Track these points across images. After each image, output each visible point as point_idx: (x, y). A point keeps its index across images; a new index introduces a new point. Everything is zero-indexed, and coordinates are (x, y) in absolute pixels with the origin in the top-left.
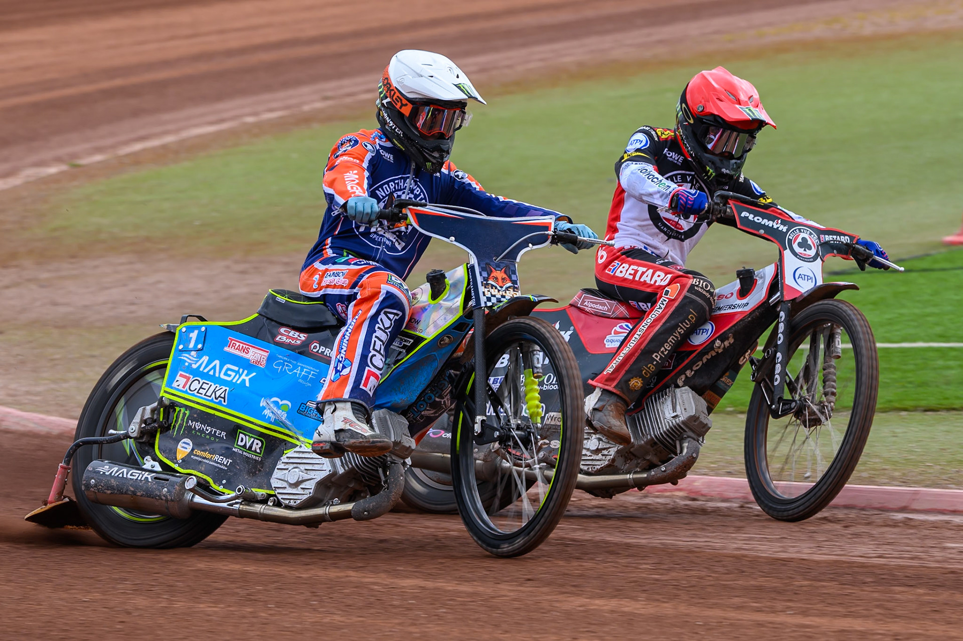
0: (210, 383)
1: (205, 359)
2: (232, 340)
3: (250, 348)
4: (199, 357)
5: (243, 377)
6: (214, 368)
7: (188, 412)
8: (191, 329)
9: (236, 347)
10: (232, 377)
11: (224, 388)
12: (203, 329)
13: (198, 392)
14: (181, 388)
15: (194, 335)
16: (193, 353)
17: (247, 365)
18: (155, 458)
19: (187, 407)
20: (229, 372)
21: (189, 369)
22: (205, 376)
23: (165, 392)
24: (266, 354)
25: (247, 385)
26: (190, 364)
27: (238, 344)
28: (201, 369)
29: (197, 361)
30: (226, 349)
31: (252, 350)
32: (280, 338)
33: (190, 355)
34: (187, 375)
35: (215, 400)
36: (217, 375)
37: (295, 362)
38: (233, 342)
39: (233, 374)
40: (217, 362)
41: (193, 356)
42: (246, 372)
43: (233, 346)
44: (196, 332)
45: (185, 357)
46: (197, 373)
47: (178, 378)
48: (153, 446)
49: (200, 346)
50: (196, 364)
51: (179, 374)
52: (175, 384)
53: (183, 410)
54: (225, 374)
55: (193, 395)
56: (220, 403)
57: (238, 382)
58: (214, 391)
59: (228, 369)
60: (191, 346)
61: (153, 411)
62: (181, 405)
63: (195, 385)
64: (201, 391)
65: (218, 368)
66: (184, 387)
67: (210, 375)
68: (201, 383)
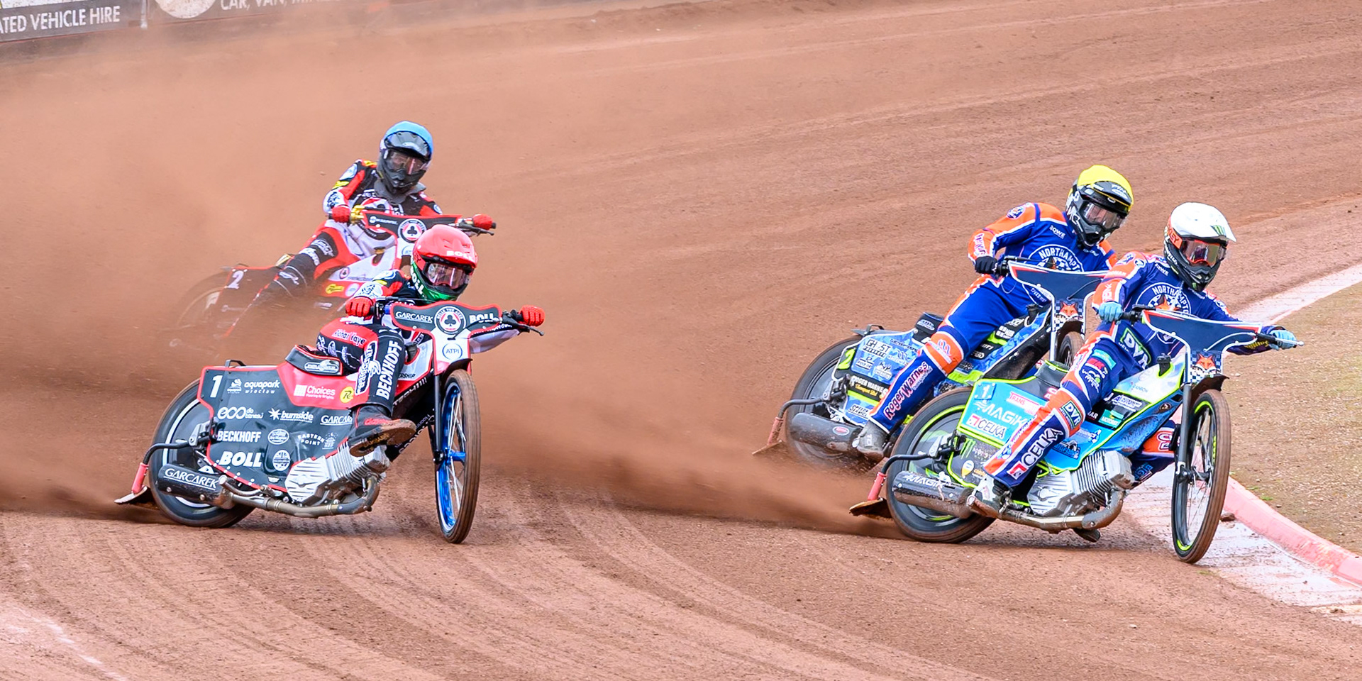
1: (993, 406)
2: (1014, 394)
3: (1027, 401)
4: (989, 404)
5: (1018, 421)
6: (998, 413)
7: (974, 442)
8: (985, 384)
9: (1016, 399)
10: (1010, 421)
11: (1003, 427)
12: (994, 385)
13: (984, 429)
14: (972, 425)
15: (986, 389)
16: (985, 402)
17: (1022, 413)
18: (947, 474)
19: (974, 439)
20: (1008, 417)
21: (980, 413)
22: (992, 418)
23: (962, 427)
24: (1037, 407)
26: (982, 409)
27: (1017, 397)
28: (988, 413)
29: (987, 407)
30: (1010, 401)
31: (1027, 403)
32: (1049, 397)
34: (978, 416)
35: (995, 436)
36: (999, 418)
38: (1014, 396)
39: (1011, 418)
40: (1000, 409)
41: (984, 404)
42: (1021, 418)
43: (1014, 399)
44: (988, 386)
45: (978, 403)
46: (985, 415)
47: (971, 418)
48: (946, 464)
49: (990, 397)
50: (985, 409)
51: (973, 415)
52: (968, 422)
53: (971, 440)
55: (980, 431)
56: (998, 438)
58: (996, 429)
59: (1008, 415)
60: (983, 397)
61: (949, 439)
62: (970, 437)
63: (983, 424)
64: (987, 428)
65: (1000, 413)
66: (974, 425)
67: (994, 418)
68: (987, 423)
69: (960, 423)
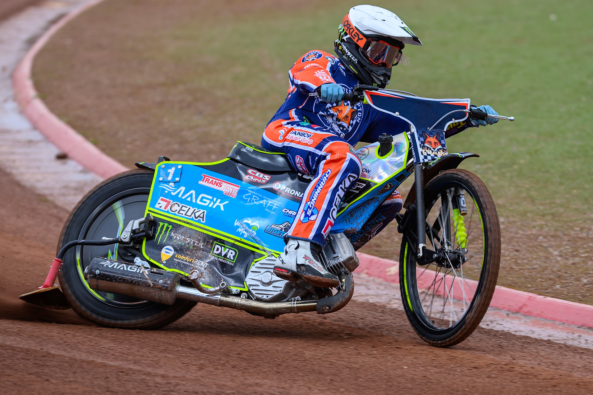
0: (189, 207)
1: (183, 189)
3: (223, 182)
4: (177, 187)
5: (217, 203)
6: (191, 195)
7: (170, 227)
8: (168, 166)
9: (209, 182)
10: (208, 204)
11: (202, 211)
12: (180, 167)
14: (163, 208)
15: (172, 171)
16: (171, 184)
17: (222, 196)
18: (143, 258)
19: (170, 223)
20: (204, 200)
21: (169, 195)
22: (185, 201)
23: (150, 211)
24: (238, 188)
25: (222, 209)
26: (170, 192)
27: (211, 179)
28: (180, 196)
29: (176, 190)
30: (201, 182)
31: (224, 184)
32: (249, 178)
33: (169, 186)
34: (168, 200)
35: (194, 219)
36: (194, 201)
37: (261, 196)
38: (206, 177)
39: (208, 202)
40: (193, 192)
41: (171, 186)
42: (219, 200)
43: (206, 180)
44: (174, 169)
45: (164, 186)
46: (176, 198)
47: (159, 201)
48: (140, 250)
49: (177, 179)
50: (174, 192)
51: (160, 199)
52: (157, 206)
53: (166, 225)
54: (201, 201)
55: (175, 214)
56: (199, 222)
57: (214, 207)
58: (193, 212)
59: (204, 198)
60: (169, 179)
61: (140, 224)
62: (164, 221)
63: (176, 207)
64: (181, 212)
65: (194, 196)
66: (165, 208)
67: (188, 201)
68: (181, 206)
69: (148, 208)
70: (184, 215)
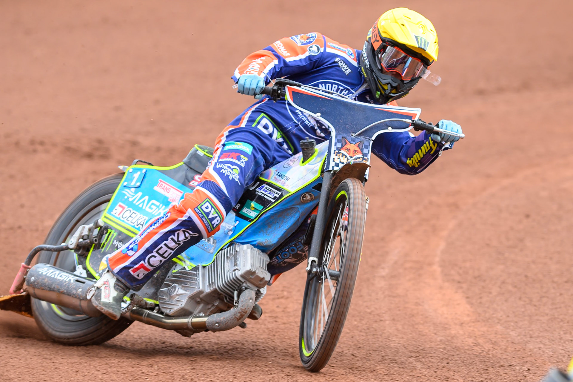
1: (140, 194)
2: (161, 181)
3: (171, 188)
4: (136, 193)
5: (161, 211)
6: (144, 202)
7: (116, 234)
8: (135, 170)
9: (162, 187)
10: (153, 210)
12: (144, 171)
13: (127, 220)
14: (117, 215)
15: (137, 175)
16: (133, 190)
17: (166, 202)
18: (85, 268)
19: (116, 230)
20: (153, 206)
21: (126, 202)
23: (105, 217)
24: (180, 194)
26: (128, 198)
27: (164, 185)
28: (134, 202)
29: (134, 196)
30: (156, 188)
31: (172, 190)
32: (193, 183)
33: (131, 191)
34: (124, 206)
36: (144, 208)
38: (161, 183)
40: (147, 198)
41: (132, 192)
42: (163, 207)
43: (160, 186)
44: (139, 173)
46: (131, 205)
47: (117, 207)
49: (138, 184)
50: (132, 197)
51: (118, 205)
52: (113, 213)
53: (113, 232)
54: (150, 208)
55: (123, 221)
56: (138, 229)
59: (153, 204)
60: (133, 184)
61: (90, 230)
62: (112, 228)
63: (127, 214)
64: (130, 219)
65: (146, 203)
66: (119, 215)
67: (139, 207)
68: (132, 212)
69: (105, 213)
70: (129, 222)
